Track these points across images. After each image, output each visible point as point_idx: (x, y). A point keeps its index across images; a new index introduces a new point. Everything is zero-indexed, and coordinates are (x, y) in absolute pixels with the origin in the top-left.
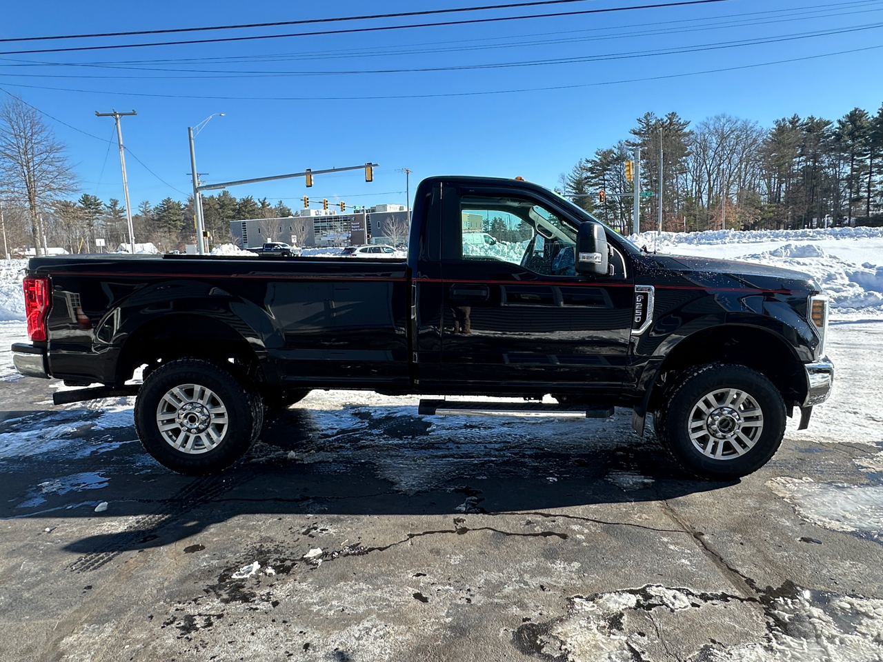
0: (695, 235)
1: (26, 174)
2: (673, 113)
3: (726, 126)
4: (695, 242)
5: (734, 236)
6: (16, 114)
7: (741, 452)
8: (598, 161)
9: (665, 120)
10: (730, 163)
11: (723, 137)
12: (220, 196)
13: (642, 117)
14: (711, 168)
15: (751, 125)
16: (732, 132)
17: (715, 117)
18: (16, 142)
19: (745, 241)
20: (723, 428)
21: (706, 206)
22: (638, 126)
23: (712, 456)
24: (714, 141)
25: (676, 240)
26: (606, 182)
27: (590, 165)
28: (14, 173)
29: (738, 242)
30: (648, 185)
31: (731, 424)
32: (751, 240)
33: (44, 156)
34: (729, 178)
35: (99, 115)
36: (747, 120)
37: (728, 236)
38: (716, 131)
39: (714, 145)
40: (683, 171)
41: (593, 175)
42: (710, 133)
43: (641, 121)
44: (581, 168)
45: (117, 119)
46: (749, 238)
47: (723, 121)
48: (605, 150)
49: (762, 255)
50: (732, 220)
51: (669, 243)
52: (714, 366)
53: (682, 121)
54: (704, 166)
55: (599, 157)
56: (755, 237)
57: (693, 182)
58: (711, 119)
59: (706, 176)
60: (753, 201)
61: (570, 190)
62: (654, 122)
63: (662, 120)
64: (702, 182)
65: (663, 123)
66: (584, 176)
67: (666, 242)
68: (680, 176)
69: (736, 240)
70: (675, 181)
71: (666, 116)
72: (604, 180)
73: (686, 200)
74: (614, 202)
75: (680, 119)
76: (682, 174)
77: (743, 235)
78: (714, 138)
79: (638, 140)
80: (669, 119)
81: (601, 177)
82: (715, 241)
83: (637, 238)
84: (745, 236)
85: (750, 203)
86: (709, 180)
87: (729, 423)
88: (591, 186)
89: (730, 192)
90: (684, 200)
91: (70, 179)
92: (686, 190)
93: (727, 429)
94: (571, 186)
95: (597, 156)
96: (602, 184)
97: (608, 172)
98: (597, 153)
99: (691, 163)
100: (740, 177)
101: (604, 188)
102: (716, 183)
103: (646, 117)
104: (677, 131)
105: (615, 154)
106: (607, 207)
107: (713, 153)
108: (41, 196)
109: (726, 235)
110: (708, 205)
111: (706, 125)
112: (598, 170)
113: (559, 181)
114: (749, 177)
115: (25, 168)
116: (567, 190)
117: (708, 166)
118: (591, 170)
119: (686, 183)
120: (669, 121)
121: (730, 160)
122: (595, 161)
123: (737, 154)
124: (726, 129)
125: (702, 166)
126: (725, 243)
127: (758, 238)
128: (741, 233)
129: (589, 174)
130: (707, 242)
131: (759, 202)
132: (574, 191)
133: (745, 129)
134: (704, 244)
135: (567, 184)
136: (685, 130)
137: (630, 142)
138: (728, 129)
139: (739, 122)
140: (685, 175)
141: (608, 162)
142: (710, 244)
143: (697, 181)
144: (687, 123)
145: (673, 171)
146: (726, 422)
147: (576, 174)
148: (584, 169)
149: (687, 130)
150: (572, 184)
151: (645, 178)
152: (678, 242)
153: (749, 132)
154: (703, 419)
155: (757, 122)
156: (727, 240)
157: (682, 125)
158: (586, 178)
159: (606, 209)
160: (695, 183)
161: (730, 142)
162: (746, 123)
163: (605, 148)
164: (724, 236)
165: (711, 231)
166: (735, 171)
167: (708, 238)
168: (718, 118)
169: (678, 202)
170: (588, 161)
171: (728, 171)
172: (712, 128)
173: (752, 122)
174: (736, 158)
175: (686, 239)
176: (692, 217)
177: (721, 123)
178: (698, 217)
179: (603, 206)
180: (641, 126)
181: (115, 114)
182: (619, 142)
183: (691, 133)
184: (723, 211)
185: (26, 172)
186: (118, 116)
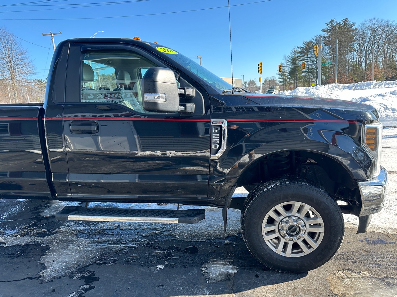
0: (354, 85)
1: (10, 66)
2: (346, 19)
3: (376, 24)
4: (353, 89)
5: (376, 84)
6: (3, 37)
7: (307, 251)
8: (305, 47)
9: (341, 23)
10: (378, 45)
11: (374, 30)
12: (112, 74)
13: (328, 22)
14: (368, 48)
15: (390, 23)
16: (380, 27)
17: (369, 20)
18: (4, 51)
19: (382, 87)
20: (292, 232)
21: (364, 69)
22: (326, 27)
23: (283, 254)
24: (369, 33)
25: (343, 88)
26: (309, 58)
27: (300, 50)
28: (4, 66)
29: (378, 88)
30: (332, 59)
31: (298, 230)
32: (386, 86)
33: (17, 57)
34: (378, 53)
35: (43, 35)
36: (388, 20)
37: (373, 85)
38: (370, 28)
39: (369, 35)
40: (352, 50)
41: (302, 55)
42: (366, 28)
43: (328, 24)
44: (295, 51)
45: (52, 37)
46: (385, 85)
47: (374, 21)
48: (308, 41)
49: (385, 94)
50: (379, 76)
51: (338, 90)
52: (281, 183)
53: (351, 23)
54: (363, 47)
55: (305, 45)
56: (389, 84)
57: (357, 56)
58: (367, 21)
59: (364, 53)
60: (392, 65)
61: (289, 64)
62: (335, 24)
63: (340, 23)
64: (362, 56)
65: (340, 25)
66: (297, 55)
67: (336, 89)
68: (350, 53)
69: (377, 86)
70: (347, 56)
71: (342, 21)
72: (308, 57)
73: (353, 66)
74: (313, 69)
75: (350, 22)
76: (351, 52)
77: (381, 84)
78: (369, 31)
79: (326, 35)
80: (344, 22)
81: (306, 56)
82: (365, 88)
83: (319, 87)
84: (382, 84)
85: (389, 67)
86: (366, 55)
87: (296, 229)
88: (301, 61)
89: (378, 61)
90: (352, 66)
91: (31, 68)
92: (353, 60)
93: (295, 233)
94: (289, 61)
95: (304, 45)
96: (306, 60)
97: (310, 53)
98: (304, 43)
99: (356, 46)
100: (384, 52)
101: (308, 61)
102: (370, 56)
103: (330, 22)
104: (348, 29)
105: (313, 43)
106: (309, 72)
107: (368, 40)
108: (17, 76)
109: (371, 84)
110: (365, 68)
111: (365, 24)
112: (304, 52)
113: (283, 59)
114: (389, 52)
115: (9, 63)
116: (287, 63)
117: (366, 47)
118: (300, 52)
119: (353, 57)
120: (344, 23)
121: (378, 43)
122: (303, 48)
123: (382, 40)
124: (376, 26)
125: (362, 47)
126: (370, 89)
127: (390, 85)
128: (380, 83)
129: (299, 55)
130: (360, 88)
131: (395, 66)
132: (291, 64)
133: (387, 25)
134: (359, 89)
135: (287, 60)
136: (353, 28)
137: (321, 36)
138: (377, 26)
139: (383, 22)
140: (352, 53)
141: (309, 48)
142: (362, 89)
143: (360, 55)
144: (354, 24)
145: (346, 50)
146: (294, 228)
147: (292, 55)
148: (297, 52)
149: (354, 28)
150: (290, 60)
151: (330, 55)
152: (343, 89)
153: (389, 27)
154: (274, 225)
155: (394, 21)
156: (372, 87)
157: (351, 25)
158: (298, 57)
159: (309, 73)
160: (358, 57)
161: (378, 33)
162: (387, 22)
163: (308, 40)
164: (370, 85)
165: (363, 82)
166: (381, 48)
167: (361, 86)
168: (371, 20)
169: (349, 68)
170: (299, 48)
171: (377, 49)
172: (367, 25)
173: (391, 21)
174: (381, 42)
175: (348, 87)
176: (356, 75)
177: (373, 23)
178: (359, 75)
179: (307, 71)
180: (328, 27)
181: (51, 34)
182: (316, 37)
183: (356, 29)
184: (373, 71)
185: (9, 65)
186: (52, 35)
